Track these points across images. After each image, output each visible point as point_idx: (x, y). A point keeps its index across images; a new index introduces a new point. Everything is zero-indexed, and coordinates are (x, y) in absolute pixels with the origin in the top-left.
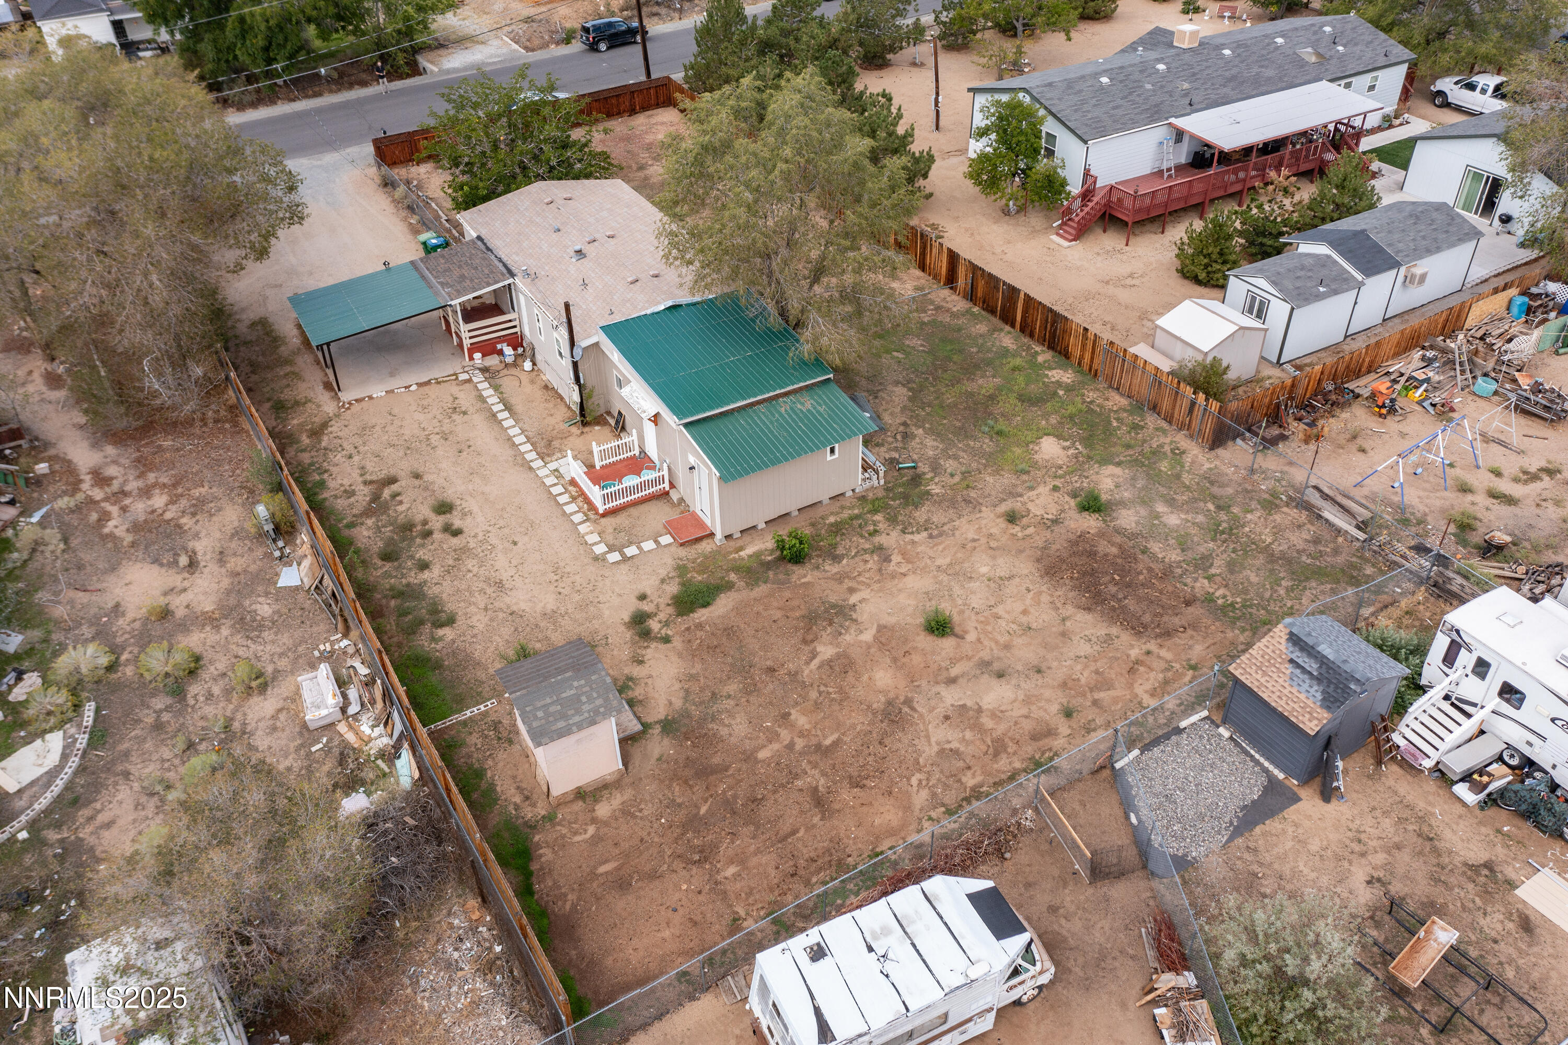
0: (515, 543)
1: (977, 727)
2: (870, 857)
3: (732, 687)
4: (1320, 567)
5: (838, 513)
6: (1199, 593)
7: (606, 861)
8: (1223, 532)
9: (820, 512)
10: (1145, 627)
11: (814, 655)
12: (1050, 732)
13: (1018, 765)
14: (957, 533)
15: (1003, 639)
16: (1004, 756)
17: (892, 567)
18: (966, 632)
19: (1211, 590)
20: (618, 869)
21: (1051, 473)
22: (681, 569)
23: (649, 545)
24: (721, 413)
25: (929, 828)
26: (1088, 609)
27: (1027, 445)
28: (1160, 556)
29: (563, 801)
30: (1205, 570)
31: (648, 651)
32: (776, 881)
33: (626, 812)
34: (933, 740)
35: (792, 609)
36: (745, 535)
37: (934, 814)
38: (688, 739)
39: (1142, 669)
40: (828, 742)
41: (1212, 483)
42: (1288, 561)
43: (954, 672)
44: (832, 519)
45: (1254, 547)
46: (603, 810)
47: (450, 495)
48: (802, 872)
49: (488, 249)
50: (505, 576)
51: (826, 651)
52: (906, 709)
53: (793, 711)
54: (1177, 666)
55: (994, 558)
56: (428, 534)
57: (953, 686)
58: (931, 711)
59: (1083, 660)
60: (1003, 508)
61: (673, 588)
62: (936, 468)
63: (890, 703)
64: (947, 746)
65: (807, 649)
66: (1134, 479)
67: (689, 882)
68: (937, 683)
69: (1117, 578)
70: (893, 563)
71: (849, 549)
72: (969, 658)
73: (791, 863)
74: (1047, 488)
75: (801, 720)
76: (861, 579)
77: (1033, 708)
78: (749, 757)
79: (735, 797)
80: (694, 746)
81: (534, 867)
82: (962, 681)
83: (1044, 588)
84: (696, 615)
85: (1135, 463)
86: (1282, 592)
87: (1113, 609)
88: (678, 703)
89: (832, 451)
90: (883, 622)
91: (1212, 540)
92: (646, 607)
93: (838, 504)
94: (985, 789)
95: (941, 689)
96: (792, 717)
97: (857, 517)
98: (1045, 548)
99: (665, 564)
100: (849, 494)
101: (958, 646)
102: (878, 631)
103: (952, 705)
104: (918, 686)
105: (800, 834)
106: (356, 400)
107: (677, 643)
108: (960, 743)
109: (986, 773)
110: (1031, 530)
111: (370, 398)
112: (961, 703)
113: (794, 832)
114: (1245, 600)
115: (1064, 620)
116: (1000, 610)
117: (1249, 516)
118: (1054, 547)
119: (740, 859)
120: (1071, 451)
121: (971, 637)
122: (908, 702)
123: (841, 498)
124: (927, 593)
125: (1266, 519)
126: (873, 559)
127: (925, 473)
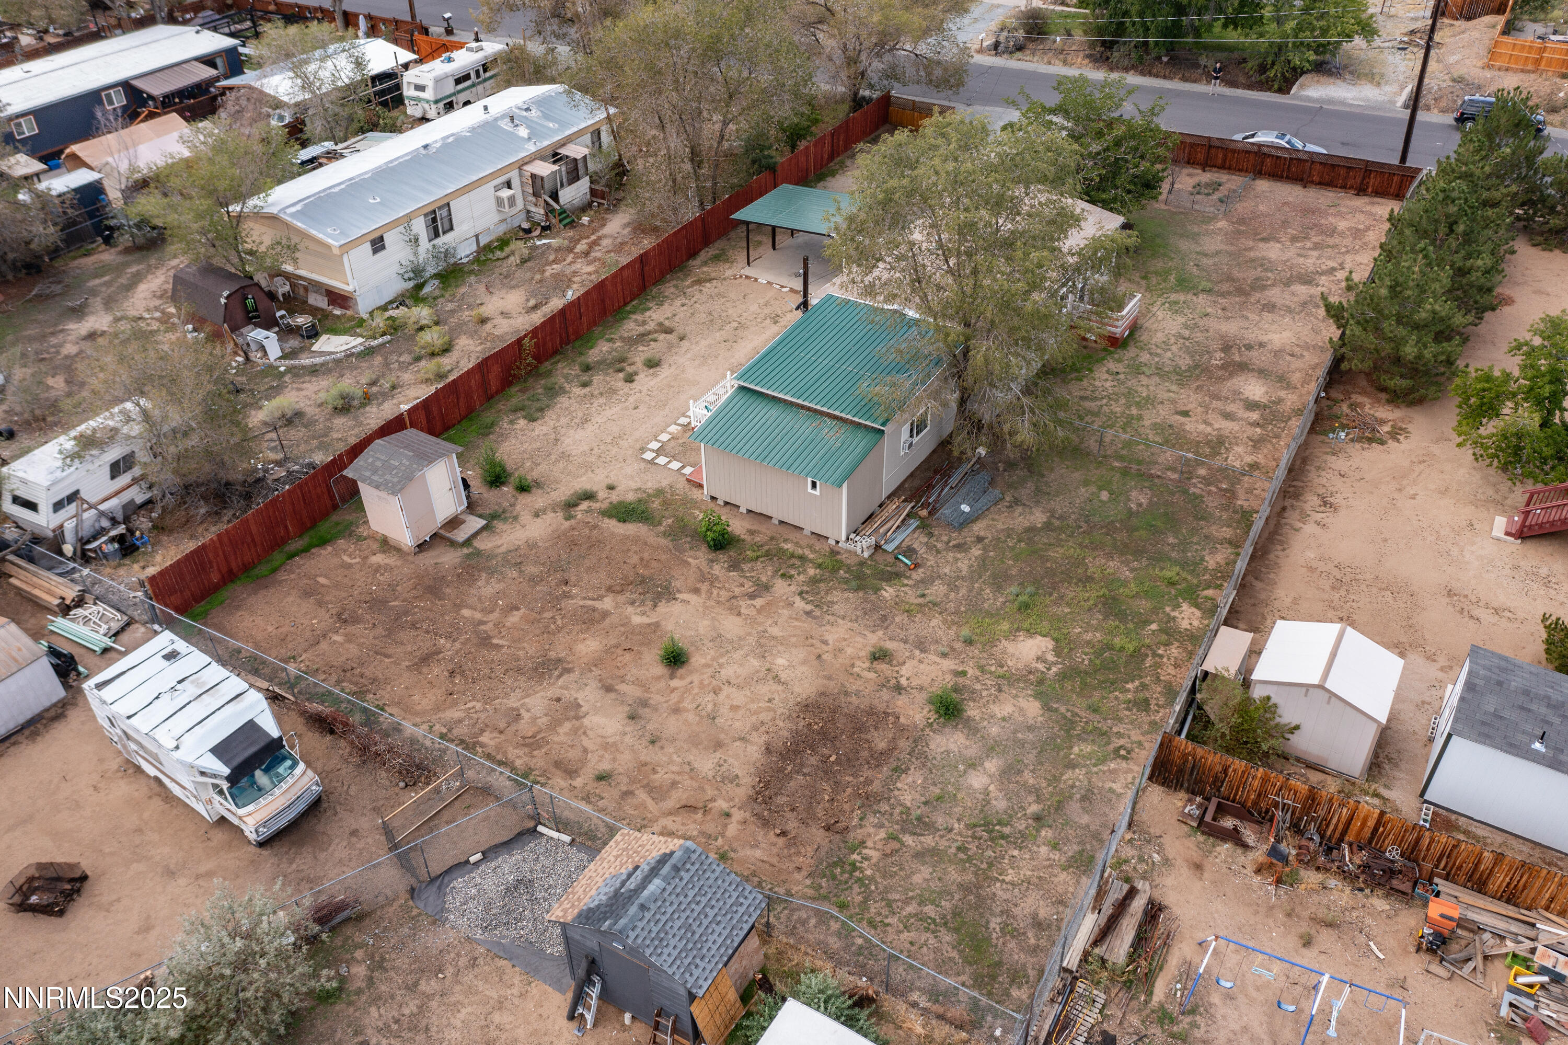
0: (636, 408)
1: (554, 725)
2: (377, 706)
3: (532, 569)
4: (989, 939)
5: (800, 547)
6: (856, 835)
7: (326, 577)
8: (990, 832)
9: (794, 536)
10: (767, 801)
11: (600, 598)
12: (571, 773)
13: (518, 763)
14: (828, 627)
15: (686, 704)
16: (526, 750)
17: (743, 604)
18: (682, 678)
19: (869, 844)
20: (323, 586)
21: (983, 662)
22: (660, 492)
23: (675, 465)
24: (774, 398)
25: (420, 732)
26: (768, 750)
27: (1018, 630)
28: (899, 785)
29: (373, 536)
30: (904, 831)
31: (553, 515)
32: (335, 664)
33: (378, 569)
34: (527, 700)
35: (646, 566)
36: (728, 507)
37: (437, 727)
38: (463, 568)
39: (700, 815)
40: (495, 641)
41: (1084, 798)
42: (982, 904)
43: (622, 687)
44: (788, 546)
45: (984, 866)
46: (378, 559)
47: (669, 360)
48: (348, 674)
50: (596, 419)
51: (607, 603)
52: (557, 673)
53: (522, 611)
54: (720, 841)
55: (804, 662)
56: (620, 370)
57: (602, 692)
58: (561, 688)
59: (687, 768)
60: (890, 645)
61: (631, 497)
62: (926, 582)
63: (559, 660)
64: (522, 711)
65: (603, 592)
66: (1030, 728)
67: (318, 623)
68: (600, 681)
69: (832, 759)
70: (749, 602)
71: (752, 570)
72: (647, 690)
73: (355, 665)
74: (953, 667)
75: (515, 618)
76: (715, 592)
77: (601, 752)
78: (458, 607)
79: (415, 613)
80: (459, 575)
81: (313, 550)
82: (613, 695)
83: (780, 711)
84: (606, 520)
85: (1068, 724)
86: (911, 909)
87: (781, 770)
88: (503, 549)
89: (814, 485)
90: (663, 623)
91: (967, 826)
92: (602, 495)
93: (813, 541)
94: (479, 750)
95: (593, 684)
96: (515, 613)
97: (802, 558)
98: (846, 693)
99: (651, 482)
100: (832, 542)
101: (658, 678)
102: (649, 625)
103: (576, 699)
104: (591, 671)
105: (386, 660)
106: (747, 277)
107: (567, 524)
108: (531, 718)
109: (498, 748)
110: (872, 675)
111: (756, 280)
112: (581, 703)
113: (388, 656)
114: (872, 879)
115: (742, 739)
116: (726, 690)
117: (1044, 850)
118: (854, 699)
119: (349, 639)
120: (1041, 666)
121: (675, 683)
122: (568, 671)
123: (822, 540)
124: (720, 636)
125: (1051, 866)
126: (749, 587)
127: (907, 578)
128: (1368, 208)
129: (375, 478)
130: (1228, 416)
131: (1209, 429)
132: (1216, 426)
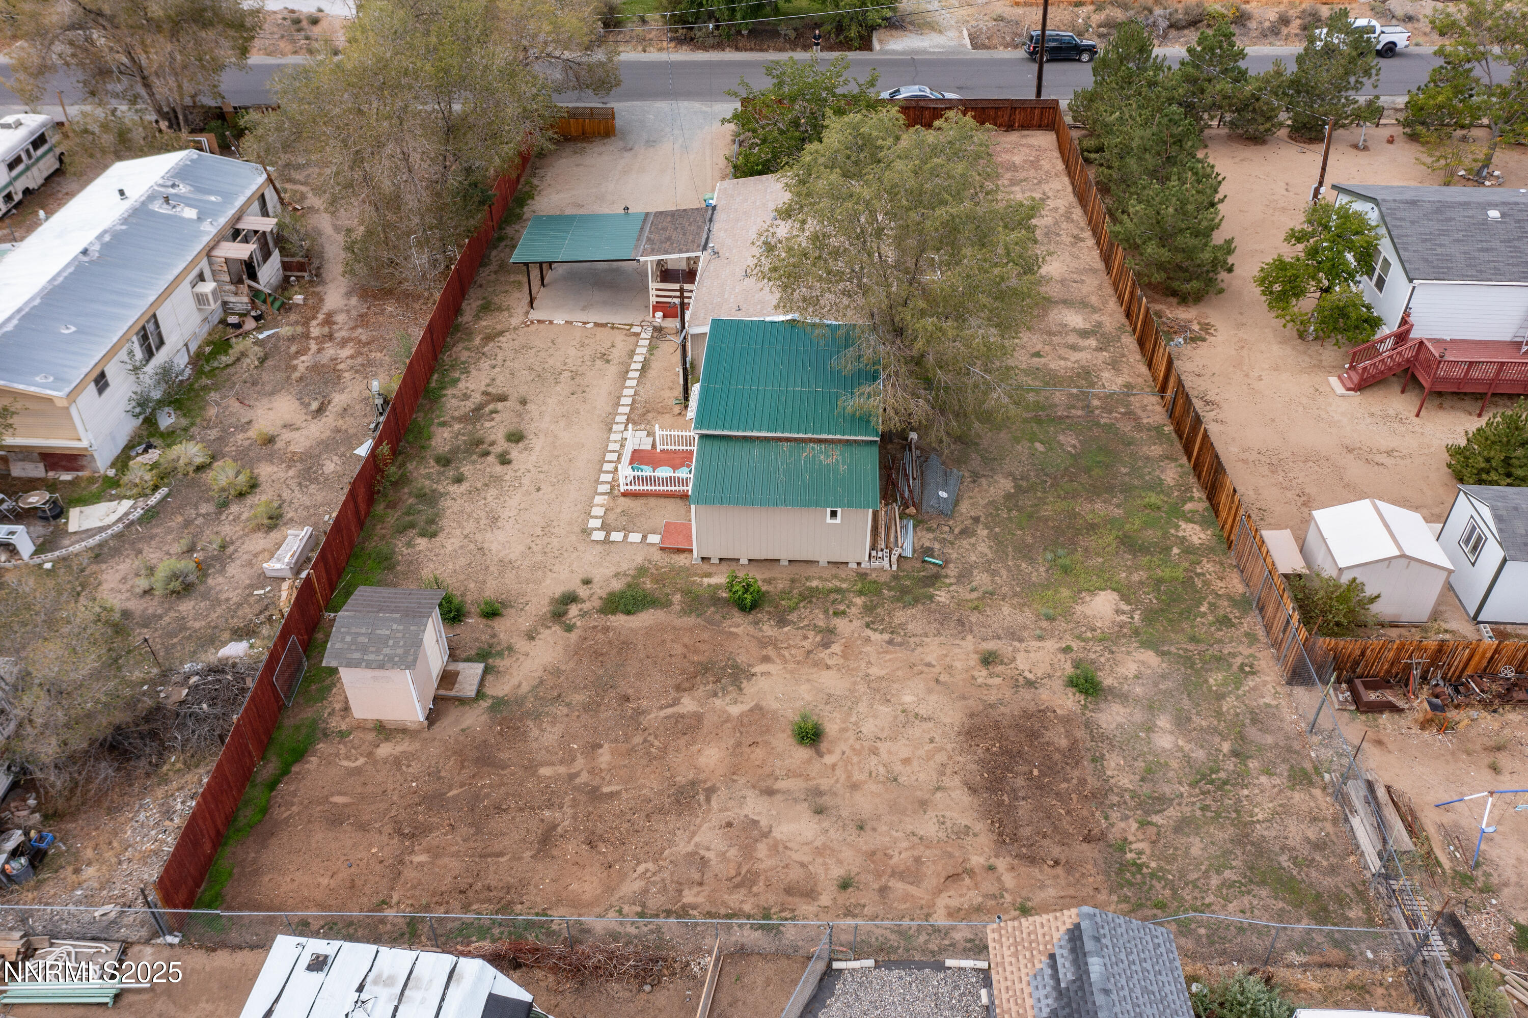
0: (538, 490)
1: (748, 851)
2: (537, 914)
3: (578, 698)
4: (1292, 878)
5: (826, 580)
6: (1114, 834)
7: (341, 794)
8: (1212, 782)
9: (811, 571)
10: (1015, 838)
11: (676, 702)
12: (810, 894)
13: (747, 908)
14: (920, 649)
15: (857, 776)
16: (743, 891)
17: (823, 654)
18: (830, 752)
19: (1131, 838)
20: (346, 805)
21: (1077, 632)
22: (642, 571)
23: (635, 537)
24: (744, 437)
25: (611, 921)
26: (973, 790)
27: (1080, 592)
28: (1109, 773)
29: (361, 726)
30: (1147, 813)
31: (548, 632)
32: (444, 888)
33: (396, 762)
34: (697, 839)
35: (696, 652)
36: (723, 563)
37: (626, 909)
38: (500, 724)
39: (967, 881)
40: (606, 790)
41: (1254, 721)
42: (1260, 848)
43: (780, 785)
44: (814, 584)
45: (1234, 815)
46: (385, 750)
47: (529, 429)
48: (470, 894)
49: (711, 220)
50: (505, 514)
51: (688, 704)
52: (702, 797)
53: (606, 746)
54: (1008, 898)
55: (930, 691)
56: (486, 454)
57: (765, 797)
58: (720, 811)
59: (916, 840)
60: (990, 645)
61: (617, 585)
62: (964, 576)
63: (693, 783)
64: (702, 852)
65: (674, 694)
66: (1163, 677)
67: (381, 849)
68: (754, 787)
69: (1036, 772)
70: (828, 651)
71: (801, 619)
72: (808, 778)
73: (470, 880)
74: (1057, 646)
75: (605, 757)
76: (786, 653)
77: (820, 860)
78: (531, 768)
79: (487, 795)
80: (501, 733)
81: (295, 769)
82: (779, 797)
83: (949, 747)
84: (612, 618)
85: (1187, 661)
86: (1215, 881)
87: (1000, 803)
88: (525, 688)
89: (834, 514)
90: (764, 704)
91: (1190, 785)
92: (583, 592)
93: (834, 571)
94: (695, 912)
95: (751, 794)
96: (600, 751)
97: (838, 591)
98: (992, 706)
99: (629, 561)
100: (853, 565)
101: (809, 761)
102: (751, 710)
103: (746, 816)
104: (734, 781)
105: (502, 860)
106: (539, 321)
107: (574, 636)
108: (717, 856)
109: (711, 900)
110: (997, 681)
111: (551, 322)
112: (756, 818)
113: (501, 854)
114: (1160, 869)
115: (939, 789)
116: (883, 747)
117: (1263, 779)
118: (1002, 709)
119: (435, 853)
120: (1124, 618)
121: (829, 759)
122: (711, 791)
123: (841, 566)
124: (830, 695)
125: (1280, 791)
126: (814, 638)
127: (947, 576)
128: (1024, 141)
129: (372, 657)
130: (1074, 348)
131: (1069, 364)
132: (1073, 359)
